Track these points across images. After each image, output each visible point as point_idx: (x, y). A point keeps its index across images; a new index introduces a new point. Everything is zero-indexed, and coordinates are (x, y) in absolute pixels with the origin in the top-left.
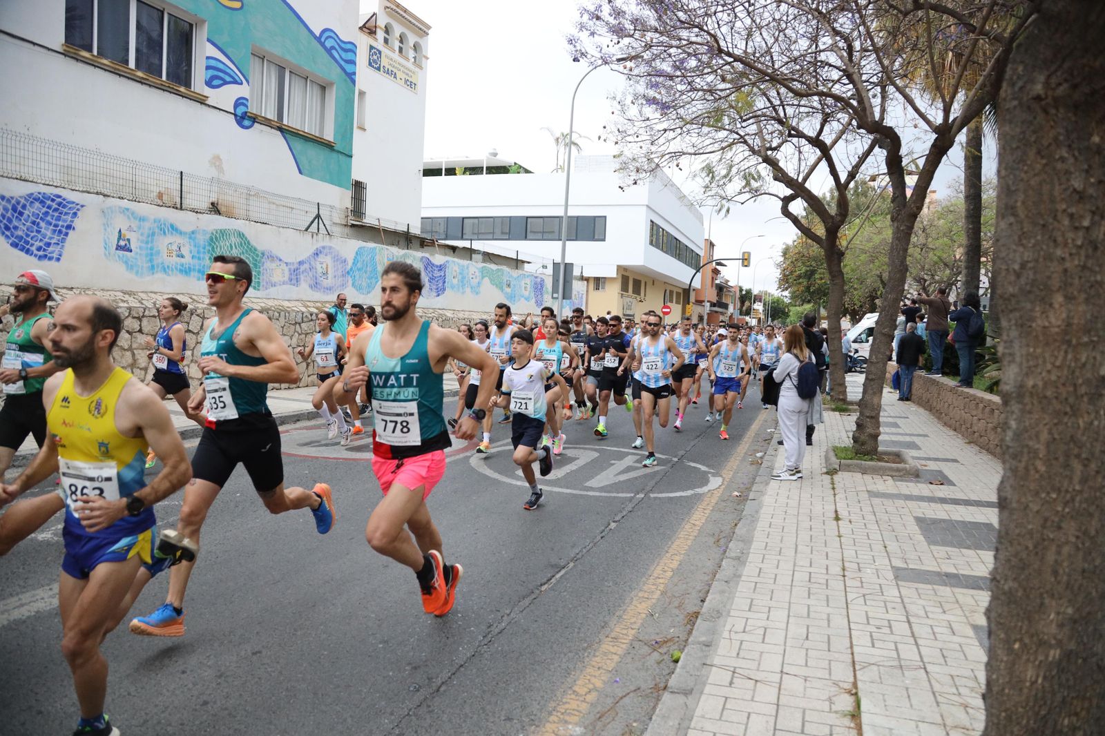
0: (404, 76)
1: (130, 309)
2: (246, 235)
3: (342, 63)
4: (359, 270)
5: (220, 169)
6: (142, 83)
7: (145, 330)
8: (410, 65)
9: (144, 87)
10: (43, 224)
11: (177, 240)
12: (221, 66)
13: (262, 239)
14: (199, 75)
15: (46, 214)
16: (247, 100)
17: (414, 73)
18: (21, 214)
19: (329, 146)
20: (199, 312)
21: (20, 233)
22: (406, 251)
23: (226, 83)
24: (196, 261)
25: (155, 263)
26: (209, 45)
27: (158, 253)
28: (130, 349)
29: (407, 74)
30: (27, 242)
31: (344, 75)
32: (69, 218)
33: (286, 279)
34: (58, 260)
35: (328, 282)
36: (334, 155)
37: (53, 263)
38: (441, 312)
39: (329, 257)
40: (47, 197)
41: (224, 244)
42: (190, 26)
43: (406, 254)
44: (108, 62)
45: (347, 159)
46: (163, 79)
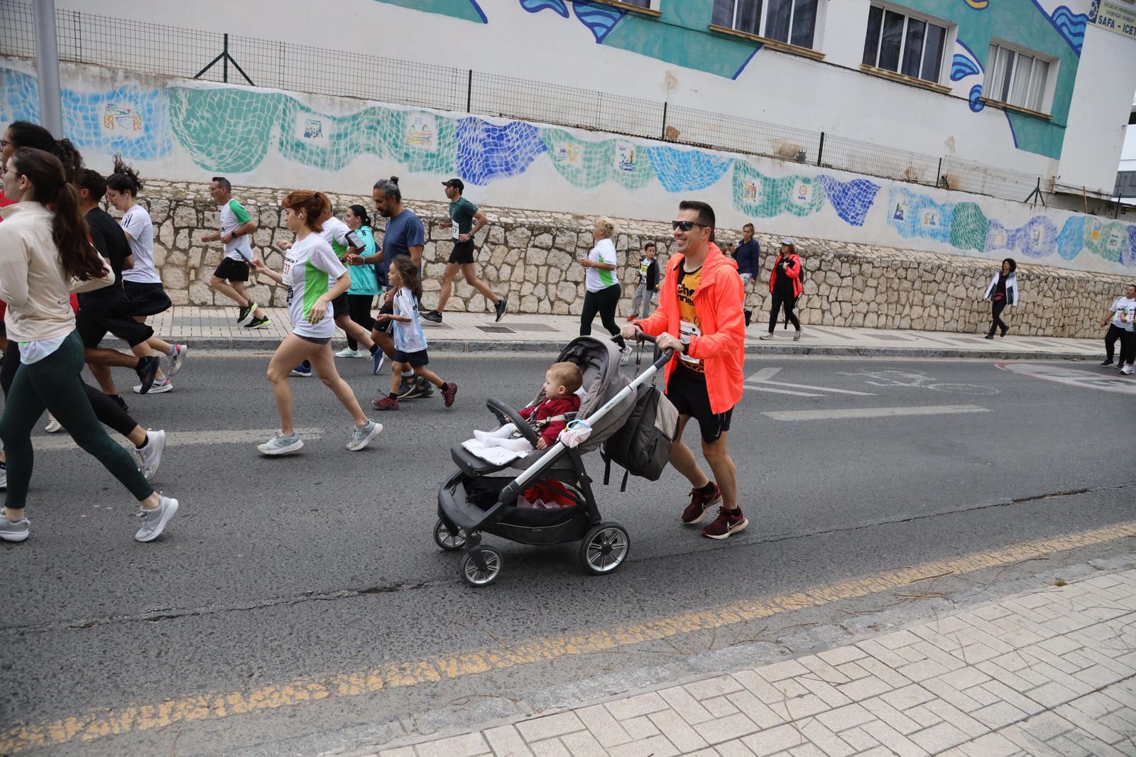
1: (902, 261)
2: (980, 207)
3: (1070, 37)
4: (1066, 237)
5: (952, 148)
6: (906, 85)
7: (909, 278)
9: (908, 87)
10: (857, 201)
11: (932, 211)
12: (964, 61)
13: (992, 210)
14: (946, 69)
15: (860, 193)
16: (980, 86)
18: (847, 194)
19: (1045, 119)
20: (944, 267)
21: (844, 207)
22: (1114, 220)
23: (966, 74)
24: (942, 227)
25: (916, 228)
26: (958, 45)
27: (919, 220)
28: (898, 291)
30: (847, 213)
31: (1070, 49)
32: (871, 196)
33: (1005, 243)
34: (861, 225)
35: (1036, 248)
36: (1049, 128)
37: (859, 226)
39: (1042, 225)
40: (861, 182)
41: (963, 214)
42: (943, 30)
43: (1113, 223)
44: (886, 72)
45: (1061, 130)
46: (920, 78)
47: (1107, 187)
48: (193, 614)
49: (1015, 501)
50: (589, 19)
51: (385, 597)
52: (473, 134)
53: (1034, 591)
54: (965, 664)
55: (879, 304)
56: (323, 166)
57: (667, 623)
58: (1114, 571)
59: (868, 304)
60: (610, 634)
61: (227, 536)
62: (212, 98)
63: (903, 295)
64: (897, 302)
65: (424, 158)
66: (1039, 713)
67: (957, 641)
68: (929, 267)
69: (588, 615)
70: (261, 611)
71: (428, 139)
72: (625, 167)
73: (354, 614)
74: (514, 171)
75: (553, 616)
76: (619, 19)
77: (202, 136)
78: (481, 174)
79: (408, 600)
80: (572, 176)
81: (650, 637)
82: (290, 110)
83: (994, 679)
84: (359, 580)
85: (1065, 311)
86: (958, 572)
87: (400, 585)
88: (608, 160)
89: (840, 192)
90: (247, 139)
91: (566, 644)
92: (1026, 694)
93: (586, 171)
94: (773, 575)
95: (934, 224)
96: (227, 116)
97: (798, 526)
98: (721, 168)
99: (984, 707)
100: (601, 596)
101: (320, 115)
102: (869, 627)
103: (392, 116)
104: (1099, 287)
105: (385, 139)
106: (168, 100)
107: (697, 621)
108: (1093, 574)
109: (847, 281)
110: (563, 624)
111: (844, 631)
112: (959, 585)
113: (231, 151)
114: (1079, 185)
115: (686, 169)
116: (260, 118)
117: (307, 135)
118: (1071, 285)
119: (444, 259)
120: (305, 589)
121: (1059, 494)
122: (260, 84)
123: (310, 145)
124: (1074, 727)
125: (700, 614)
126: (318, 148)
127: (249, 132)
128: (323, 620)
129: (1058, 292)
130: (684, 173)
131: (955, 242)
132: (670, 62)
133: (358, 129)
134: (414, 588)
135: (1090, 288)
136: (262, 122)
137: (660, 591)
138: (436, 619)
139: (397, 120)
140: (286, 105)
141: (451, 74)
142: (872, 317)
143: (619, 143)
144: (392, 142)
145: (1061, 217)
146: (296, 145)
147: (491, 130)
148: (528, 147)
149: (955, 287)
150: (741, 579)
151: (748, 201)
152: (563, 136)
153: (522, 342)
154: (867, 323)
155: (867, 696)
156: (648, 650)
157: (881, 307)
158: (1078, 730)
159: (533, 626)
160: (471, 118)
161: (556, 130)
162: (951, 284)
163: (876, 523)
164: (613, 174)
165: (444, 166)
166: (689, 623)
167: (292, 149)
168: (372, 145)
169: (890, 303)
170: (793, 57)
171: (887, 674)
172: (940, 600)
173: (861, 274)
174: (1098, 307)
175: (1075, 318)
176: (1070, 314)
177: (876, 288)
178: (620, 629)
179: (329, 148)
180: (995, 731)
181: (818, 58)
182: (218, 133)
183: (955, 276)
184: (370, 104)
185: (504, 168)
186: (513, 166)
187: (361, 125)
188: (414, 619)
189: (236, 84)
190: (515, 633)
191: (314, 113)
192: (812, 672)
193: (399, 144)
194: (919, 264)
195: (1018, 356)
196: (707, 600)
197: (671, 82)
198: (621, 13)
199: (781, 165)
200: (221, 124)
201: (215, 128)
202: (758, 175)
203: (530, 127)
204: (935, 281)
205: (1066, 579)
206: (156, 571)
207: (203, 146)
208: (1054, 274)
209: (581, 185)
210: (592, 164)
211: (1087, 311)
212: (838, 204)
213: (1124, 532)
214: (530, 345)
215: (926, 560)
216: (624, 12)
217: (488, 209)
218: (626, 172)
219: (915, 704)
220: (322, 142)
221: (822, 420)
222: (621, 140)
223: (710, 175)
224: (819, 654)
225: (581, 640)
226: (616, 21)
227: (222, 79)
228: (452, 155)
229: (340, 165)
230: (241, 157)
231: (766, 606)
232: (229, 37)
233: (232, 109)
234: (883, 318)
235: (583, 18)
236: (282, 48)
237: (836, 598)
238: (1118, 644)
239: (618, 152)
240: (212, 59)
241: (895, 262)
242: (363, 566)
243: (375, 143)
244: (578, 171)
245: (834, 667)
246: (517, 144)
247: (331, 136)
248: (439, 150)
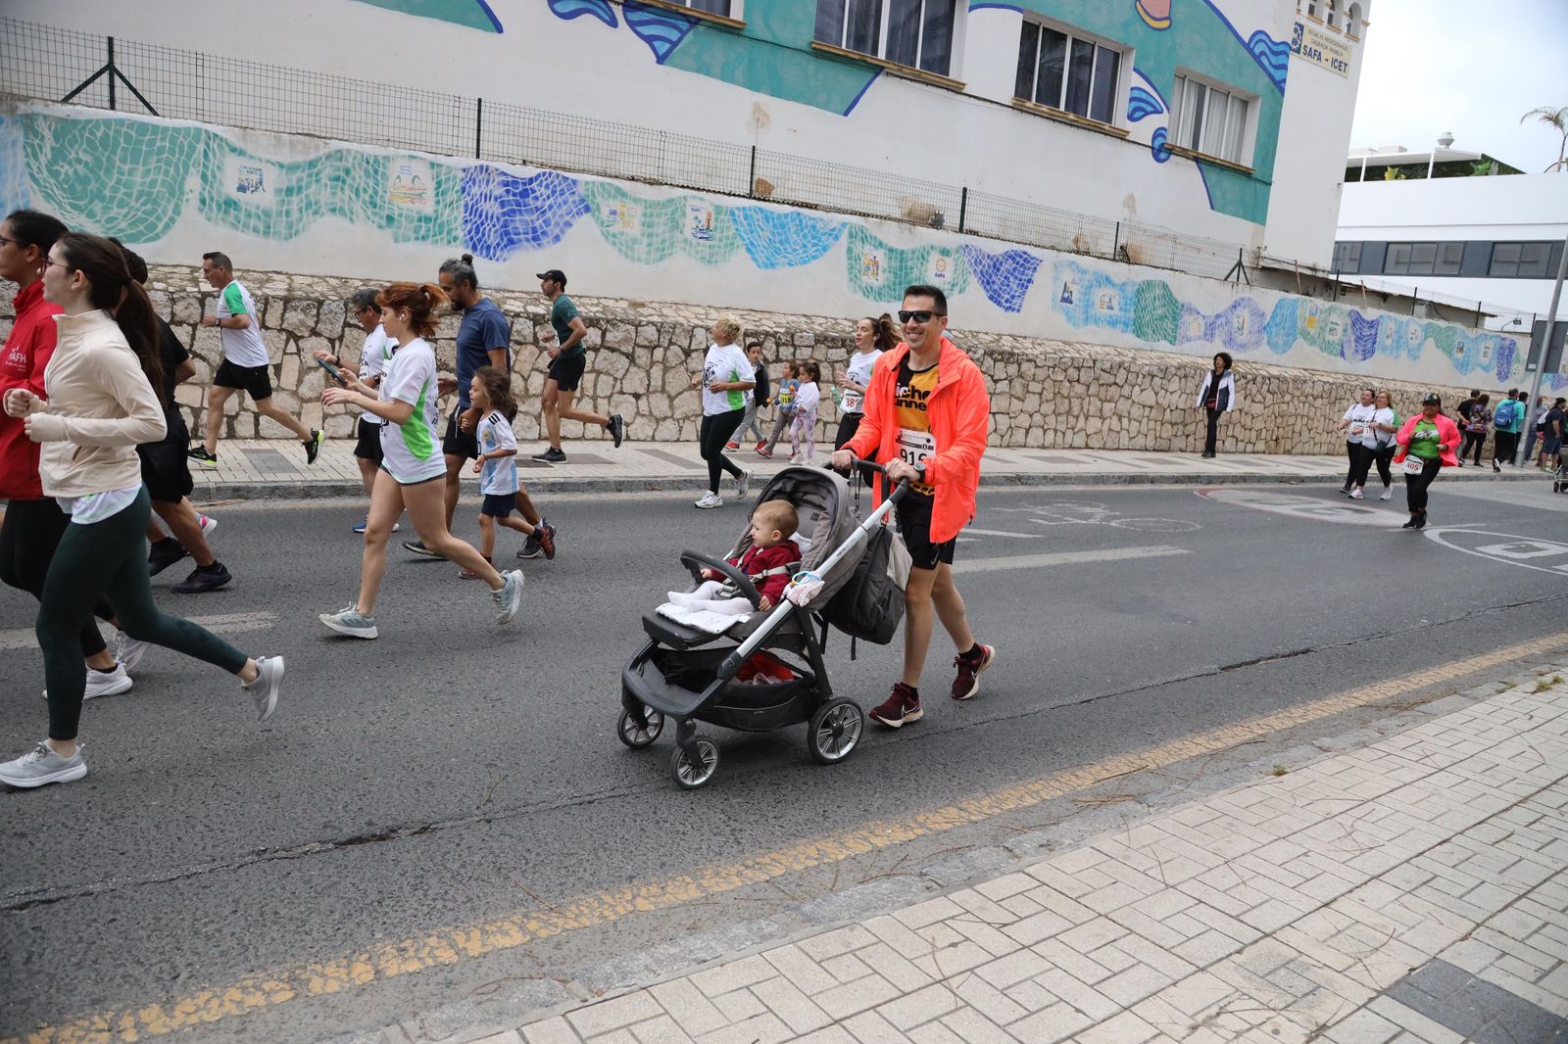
0: (1330, 55)
1: (1073, 359)
2: (1170, 286)
3: (1272, 70)
4: (1277, 325)
5: (1132, 209)
6: (1071, 125)
7: (1082, 380)
8: (1341, 38)
9: (1074, 129)
10: (1012, 279)
11: (1109, 291)
12: (1144, 96)
13: (1185, 289)
14: (1122, 106)
15: (1015, 269)
16: (1165, 129)
17: (1345, 49)
18: (998, 270)
19: (1246, 174)
20: (1126, 365)
21: (996, 287)
22: (1332, 303)
23: (1147, 113)
24: (1123, 313)
25: (1089, 314)
26: (1135, 75)
27: (1093, 304)
28: (1068, 397)
29: (1337, 52)
30: (999, 295)
31: (1272, 84)
32: (1030, 272)
33: (1201, 334)
34: (1019, 311)
35: (1241, 339)
36: (1252, 184)
37: (1015, 313)
38: (1365, 379)
39: (1247, 310)
40: (1017, 254)
41: (1149, 296)
42: (1117, 55)
43: (1332, 307)
44: (1045, 108)
45: (1265, 187)
46: (1088, 117)
47: (1323, 261)
48: (82, 895)
49: (1223, 669)
50: (646, 30)
51: (374, 848)
52: (485, 189)
53: (1248, 784)
54: (1164, 886)
55: (1045, 416)
56: (266, 233)
57: (773, 860)
58: (1343, 751)
59: (1031, 416)
60: (694, 879)
61: (134, 776)
62: (91, 133)
63: (1076, 402)
64: (1069, 412)
65: (415, 223)
66: (1256, 942)
67: (1153, 856)
68: (1107, 366)
69: (664, 855)
70: (189, 881)
71: (420, 195)
72: (699, 235)
73: (329, 877)
74: (544, 241)
75: (614, 860)
76: (688, 30)
77: (79, 188)
78: (498, 245)
79: (408, 852)
80: (627, 247)
81: (750, 879)
82: (214, 152)
83: (1201, 902)
84: (334, 827)
85: (1279, 420)
86: (1153, 766)
87: (395, 831)
88: (675, 225)
89: (989, 267)
90: (149, 194)
91: (634, 897)
92: (1241, 918)
93: (646, 241)
94: (913, 785)
95: (1112, 308)
96: (117, 159)
97: (946, 716)
98: (830, 235)
99: (1189, 939)
100: (681, 828)
101: (261, 160)
102: (1041, 846)
103: (368, 162)
104: (1318, 389)
105: (357, 194)
106: (22, 133)
107: (813, 852)
108: (1318, 758)
109: (1003, 386)
110: (629, 870)
111: (1009, 854)
112: (1156, 783)
113: (124, 211)
114: (1291, 258)
115: (783, 237)
116: (168, 163)
117: (242, 189)
118: (1284, 387)
119: (447, 365)
120: (255, 845)
121: (1276, 657)
122: (167, 113)
123: (247, 204)
124: (1297, 954)
125: (817, 844)
126: (258, 208)
127: (153, 183)
128: (283, 888)
129: (1269, 396)
130: (781, 242)
131: (1139, 332)
132: (758, 90)
133: (318, 181)
134: (415, 833)
135: (1308, 390)
136: (172, 170)
137: (762, 816)
138: (449, 875)
139: (375, 168)
140: (208, 145)
141: (452, 103)
142: (1036, 432)
143: (691, 202)
144: (367, 199)
145: (1269, 298)
146: (225, 203)
147: (510, 183)
148: (564, 207)
149: (1142, 391)
150: (872, 793)
151: (868, 280)
152: (613, 191)
153: (562, 480)
154: (1030, 441)
155: (1039, 939)
156: (748, 899)
157: (1047, 419)
158: (1303, 958)
159: (587, 876)
160: (482, 167)
161: (602, 184)
162: (1137, 387)
163: (1047, 707)
164: (683, 245)
165: (445, 234)
166: (802, 857)
167: (219, 210)
168: (339, 204)
169: (1060, 414)
170: (924, 86)
171: (1066, 907)
172: (1131, 805)
173: (1021, 376)
174: (1318, 415)
175: (1291, 428)
176: (1284, 424)
177: (1041, 394)
178: (709, 872)
179: (274, 208)
180: (1203, 969)
181: (957, 89)
182: (104, 185)
183: (1141, 376)
184: (335, 145)
185: (530, 236)
186: (544, 233)
187: (322, 176)
188: (417, 877)
189: (129, 112)
190: (563, 888)
191: (251, 157)
192: (968, 912)
193: (379, 202)
194: (1094, 361)
195: (1223, 479)
196: (827, 824)
197: (760, 118)
198: (689, 22)
199: (911, 232)
200: (108, 171)
201: (99, 177)
202: (881, 244)
203: (565, 179)
204: (1115, 384)
205: (1286, 766)
206: (23, 835)
207: (81, 203)
208: (1263, 373)
209: (639, 259)
210: (655, 230)
211: (1305, 420)
212: (988, 283)
213: (1355, 701)
214: (574, 484)
215: (1112, 753)
216: (694, 22)
217: (509, 295)
218: (702, 241)
219: (1103, 943)
220: (265, 199)
221: (974, 572)
222: (694, 197)
223: (816, 245)
224: (977, 887)
225: (654, 890)
226: (683, 34)
227: (107, 104)
228: (456, 218)
229: (291, 233)
230: (141, 221)
231: (906, 827)
232: (115, 42)
233: (124, 149)
234: (1051, 434)
235: (638, 29)
236: (200, 62)
237: (998, 811)
238: (1349, 844)
239: (690, 215)
240: (90, 75)
241: (1063, 360)
242: (340, 807)
243: (342, 201)
244: (634, 241)
245: (996, 902)
246: (548, 203)
247: (278, 191)
248: (436, 211)
